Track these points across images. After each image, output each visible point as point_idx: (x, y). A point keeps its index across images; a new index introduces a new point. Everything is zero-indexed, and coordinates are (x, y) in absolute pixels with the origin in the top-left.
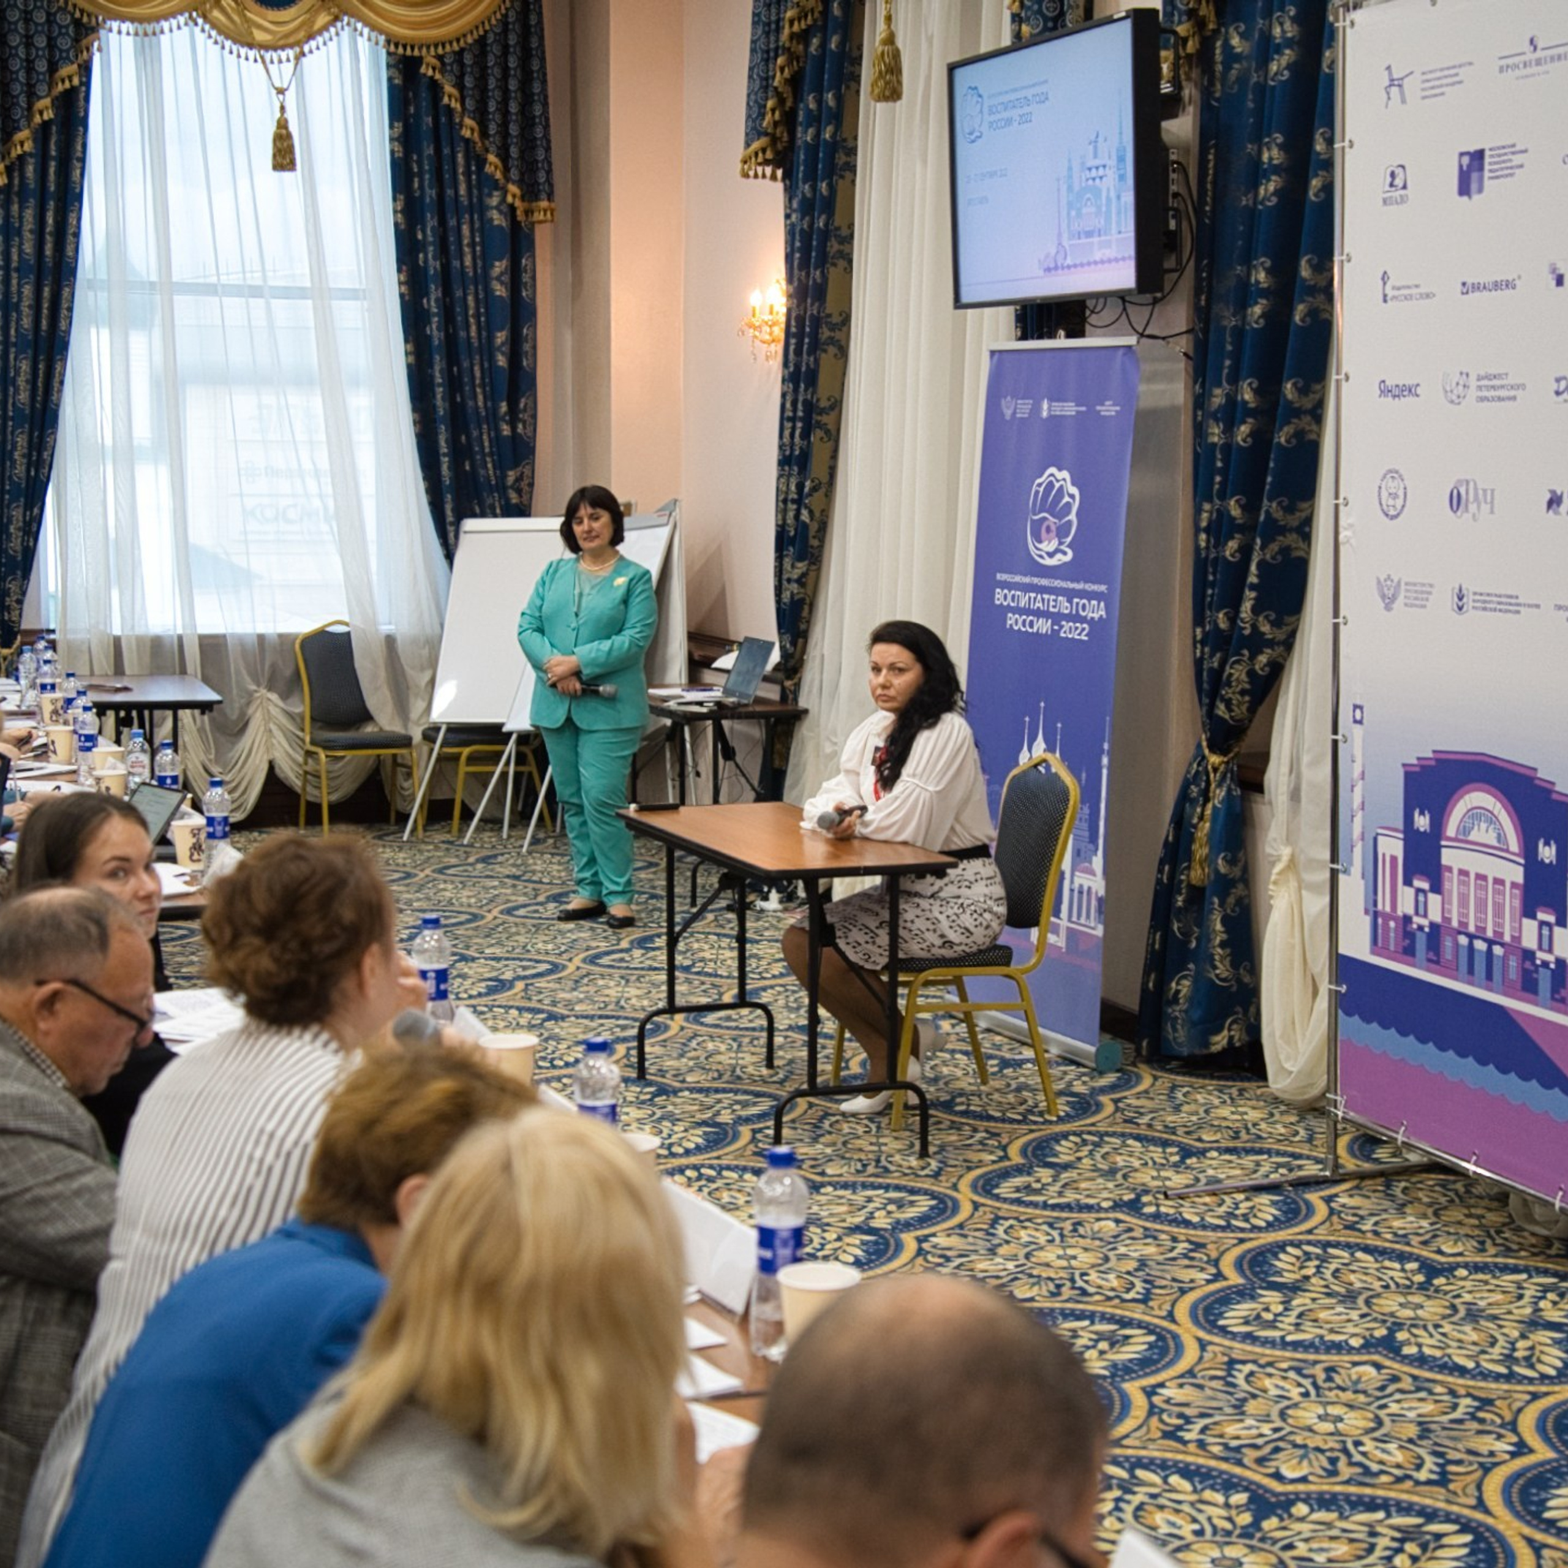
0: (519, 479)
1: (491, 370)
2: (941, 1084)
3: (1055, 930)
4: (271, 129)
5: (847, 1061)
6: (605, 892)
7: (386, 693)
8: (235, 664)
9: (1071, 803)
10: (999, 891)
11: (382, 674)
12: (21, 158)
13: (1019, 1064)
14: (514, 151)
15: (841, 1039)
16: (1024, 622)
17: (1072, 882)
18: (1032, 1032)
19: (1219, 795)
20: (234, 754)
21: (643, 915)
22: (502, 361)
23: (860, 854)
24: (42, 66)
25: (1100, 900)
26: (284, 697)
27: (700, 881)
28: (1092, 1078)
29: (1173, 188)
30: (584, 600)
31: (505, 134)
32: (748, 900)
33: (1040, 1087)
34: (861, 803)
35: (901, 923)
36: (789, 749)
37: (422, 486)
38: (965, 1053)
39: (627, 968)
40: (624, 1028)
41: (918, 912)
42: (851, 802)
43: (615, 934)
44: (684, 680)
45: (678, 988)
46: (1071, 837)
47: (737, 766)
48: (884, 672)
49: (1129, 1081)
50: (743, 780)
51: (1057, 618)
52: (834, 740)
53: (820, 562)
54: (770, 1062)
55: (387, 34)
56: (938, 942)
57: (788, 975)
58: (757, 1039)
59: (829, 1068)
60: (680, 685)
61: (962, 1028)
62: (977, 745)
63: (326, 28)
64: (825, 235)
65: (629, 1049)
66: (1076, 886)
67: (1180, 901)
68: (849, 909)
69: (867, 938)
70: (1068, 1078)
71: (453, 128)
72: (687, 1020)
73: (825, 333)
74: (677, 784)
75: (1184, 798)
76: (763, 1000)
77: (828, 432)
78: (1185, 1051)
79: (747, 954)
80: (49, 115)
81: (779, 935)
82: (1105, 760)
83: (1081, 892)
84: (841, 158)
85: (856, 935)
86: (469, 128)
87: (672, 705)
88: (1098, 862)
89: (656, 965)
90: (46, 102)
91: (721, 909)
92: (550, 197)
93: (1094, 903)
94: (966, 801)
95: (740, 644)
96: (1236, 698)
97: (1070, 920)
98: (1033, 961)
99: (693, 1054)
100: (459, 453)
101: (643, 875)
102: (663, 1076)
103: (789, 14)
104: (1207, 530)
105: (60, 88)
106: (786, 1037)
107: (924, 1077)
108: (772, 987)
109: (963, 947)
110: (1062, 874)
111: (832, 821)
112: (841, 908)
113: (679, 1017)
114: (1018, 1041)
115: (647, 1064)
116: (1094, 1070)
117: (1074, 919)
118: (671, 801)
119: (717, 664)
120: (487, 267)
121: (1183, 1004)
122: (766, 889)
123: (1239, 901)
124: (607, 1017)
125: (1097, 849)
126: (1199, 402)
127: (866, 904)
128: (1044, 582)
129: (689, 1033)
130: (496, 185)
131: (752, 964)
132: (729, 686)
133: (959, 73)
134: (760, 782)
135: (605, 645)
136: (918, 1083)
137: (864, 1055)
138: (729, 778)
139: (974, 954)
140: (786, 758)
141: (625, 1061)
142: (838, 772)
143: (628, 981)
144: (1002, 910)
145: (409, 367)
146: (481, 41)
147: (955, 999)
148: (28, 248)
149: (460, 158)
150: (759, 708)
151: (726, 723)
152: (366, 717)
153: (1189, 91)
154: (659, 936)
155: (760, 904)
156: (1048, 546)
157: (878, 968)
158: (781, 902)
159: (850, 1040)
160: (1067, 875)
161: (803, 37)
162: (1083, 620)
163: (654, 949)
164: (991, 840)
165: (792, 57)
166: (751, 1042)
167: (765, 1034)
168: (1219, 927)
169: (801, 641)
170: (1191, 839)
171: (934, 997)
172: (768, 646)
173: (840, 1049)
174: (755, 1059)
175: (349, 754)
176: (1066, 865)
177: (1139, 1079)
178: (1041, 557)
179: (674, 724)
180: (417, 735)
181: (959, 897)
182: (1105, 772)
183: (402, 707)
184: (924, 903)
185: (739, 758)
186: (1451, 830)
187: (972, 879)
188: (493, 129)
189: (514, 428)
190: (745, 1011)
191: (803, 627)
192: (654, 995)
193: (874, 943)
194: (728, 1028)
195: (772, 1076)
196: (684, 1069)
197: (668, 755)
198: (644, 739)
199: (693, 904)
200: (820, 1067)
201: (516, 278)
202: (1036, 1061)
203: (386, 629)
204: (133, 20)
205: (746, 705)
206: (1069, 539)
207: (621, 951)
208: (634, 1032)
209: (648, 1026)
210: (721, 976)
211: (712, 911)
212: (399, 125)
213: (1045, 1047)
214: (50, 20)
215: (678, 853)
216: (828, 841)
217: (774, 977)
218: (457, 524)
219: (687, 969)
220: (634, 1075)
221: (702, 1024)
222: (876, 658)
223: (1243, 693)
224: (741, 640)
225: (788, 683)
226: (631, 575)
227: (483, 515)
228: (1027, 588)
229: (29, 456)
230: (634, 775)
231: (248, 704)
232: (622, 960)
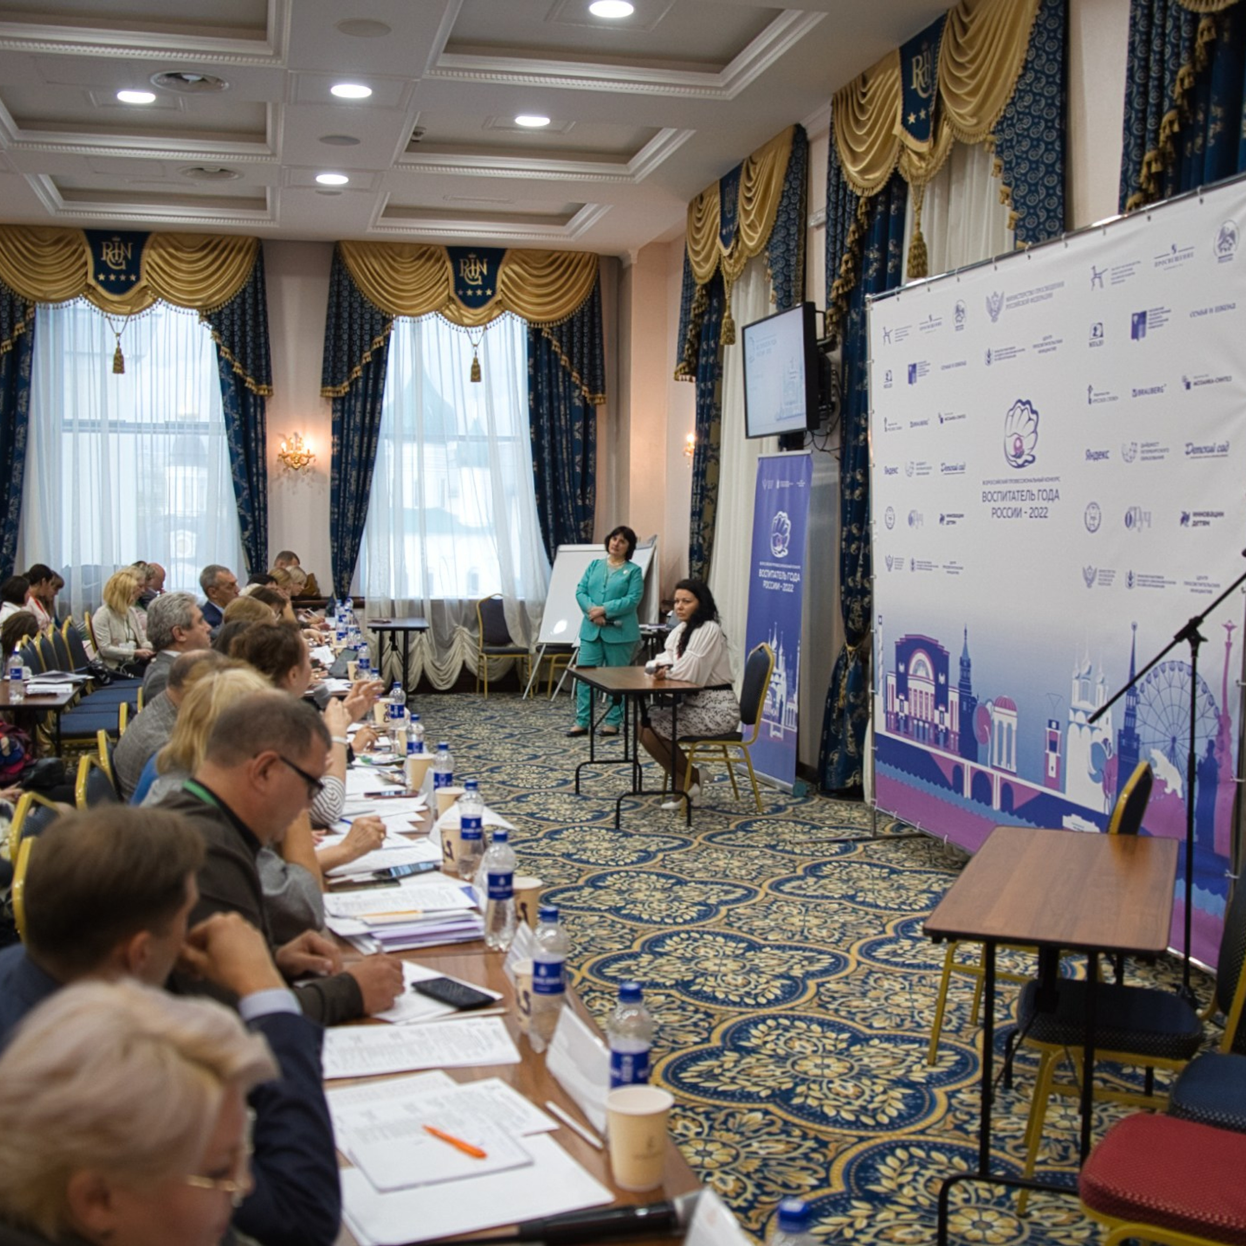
0: (586, 526)
1: (573, 474)
4: (470, 363)
7: (519, 629)
8: (448, 613)
11: (518, 619)
12: (357, 379)
14: (585, 371)
16: (770, 584)
19: (852, 665)
20: (446, 657)
22: (578, 469)
24: (367, 338)
25: (797, 716)
26: (471, 630)
28: (788, 799)
29: (834, 382)
30: (609, 581)
31: (581, 362)
37: (539, 529)
44: (657, 622)
48: (681, 602)
49: (806, 800)
51: (781, 582)
55: (527, 318)
63: (498, 316)
64: (710, 407)
67: (834, 716)
71: (558, 360)
73: (710, 453)
75: (837, 667)
77: (712, 500)
78: (835, 787)
80: (369, 359)
84: (717, 371)
86: (564, 360)
90: (368, 354)
92: (603, 392)
93: (793, 716)
96: (856, 619)
100: (557, 514)
103: (694, 305)
104: (845, 540)
105: (375, 347)
109: (717, 731)
116: (791, 795)
120: (572, 426)
121: (835, 766)
123: (860, 716)
126: (843, 479)
128: (777, 565)
130: (577, 387)
133: (747, 331)
135: (618, 602)
144: (737, 715)
145: (535, 472)
146: (571, 321)
148: (358, 419)
149: (560, 374)
152: (510, 640)
153: (839, 339)
156: (779, 548)
161: (701, 316)
162: (791, 582)
165: (696, 325)
168: (850, 728)
170: (839, 686)
175: (502, 657)
177: (812, 800)
178: (776, 553)
180: (533, 650)
181: (715, 708)
183: (527, 635)
186: (911, 672)
187: (722, 699)
188: (575, 361)
189: (584, 501)
201: (587, 431)
203: (520, 598)
204: (409, 315)
206: (786, 545)
212: (532, 360)
214: (372, 317)
218: (556, 548)
223: (859, 616)
226: (632, 569)
227: (568, 543)
228: (771, 568)
229: (354, 515)
231: (454, 633)
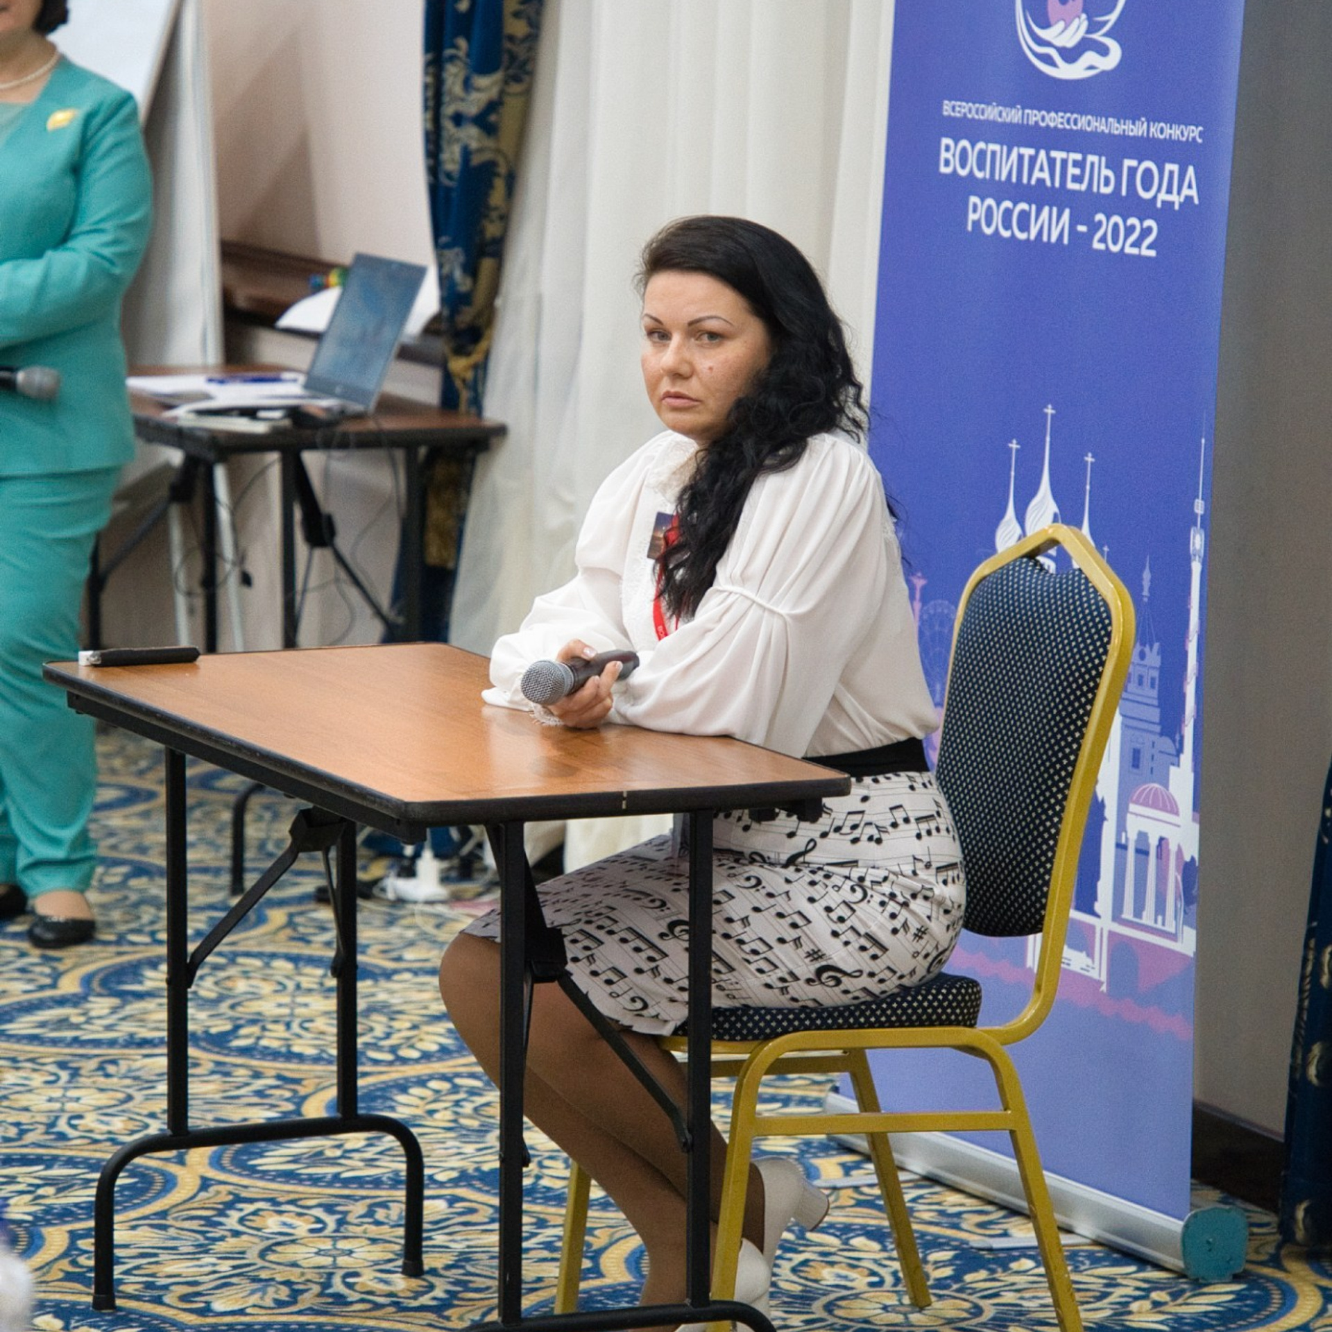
2: (817, 1309)
3: (1083, 939)
5: (596, 1256)
6: (22, 861)
9: (1116, 640)
10: (946, 848)
13: (1002, 1259)
15: (582, 1204)
16: (1008, 213)
17: (1121, 827)
18: (1027, 1182)
21: (116, 915)
23: (620, 763)
25: (1188, 870)
27: (252, 832)
28: (1175, 1296)
32: (361, 876)
33: (1051, 1315)
34: (625, 648)
35: (718, 923)
36: (462, 519)
38: (874, 1234)
39: (76, 1041)
40: (63, 1186)
41: (759, 899)
42: (599, 643)
43: (46, 959)
44: (213, 355)
45: (194, 1087)
46: (1118, 720)
47: (339, 558)
48: (676, 339)
49: (1264, 1301)
50: (353, 593)
51: (1084, 206)
52: (569, 497)
53: (531, 74)
54: (413, 1263)
56: (806, 969)
57: (460, 1051)
58: (384, 1205)
59: (552, 1271)
60: (204, 369)
61: (866, 1175)
62: (892, 512)
65: (74, 1236)
66: (1132, 835)
68: (597, 894)
69: (641, 960)
70: (1117, 1294)
72: (216, 1163)
74: (199, 603)
76: (400, 1114)
79: (361, 1004)
81: (435, 957)
82: (1197, 541)
83: (1142, 852)
85: (614, 953)
87: (183, 416)
88: (1182, 779)
89: (144, 1033)
91: (301, 899)
93: (1174, 876)
94: (866, 639)
95: (345, 271)
97: (1117, 916)
98: (1029, 1013)
99: (231, 1244)
101: (116, 820)
102: (158, 1301)
106: (453, 1200)
107: (775, 1292)
108: (422, 1082)
109: (864, 981)
110: (1097, 810)
111: (557, 685)
112: (579, 890)
113: (199, 1157)
114: (1001, 1206)
115: (118, 1270)
116: (1181, 1275)
117: (1128, 914)
118: (184, 642)
119: (290, 319)
122: (409, 850)
124: (25, 1161)
125: (1180, 751)
127: (638, 882)
128: (1055, 120)
129: (221, 1194)
131: (371, 1029)
132: (320, 370)
134: (397, 596)
136: (761, 1307)
137: (636, 1241)
138: (322, 587)
139: (893, 997)
140: (455, 540)
141: (65, 1265)
142: (574, 572)
143: (75, 1073)
144: (955, 893)
147: (849, 1104)
150: (390, 424)
151: (313, 460)
154: (153, 964)
155: (396, 885)
156: (1065, 33)
157: (667, 1031)
158: (445, 879)
159: (604, 1206)
160: (1111, 812)
162: (1145, 209)
163: (140, 996)
164: (928, 729)
166: (370, 1213)
167: (401, 1194)
169: (487, 264)
171: (803, 1101)
172: (410, 277)
173: (578, 1226)
174: (377, 1253)
176: (1108, 784)
177: (1289, 1298)
178: (1048, 60)
179: (191, 462)
181: (854, 863)
182: (1196, 567)
184: (773, 879)
185: (344, 541)
187: (885, 821)
190: (355, 1139)
191: (492, 230)
192: (140, 1104)
193: (655, 971)
194: (315, 1180)
195: (417, 1295)
196: (208, 1282)
197: (176, 534)
198: (120, 497)
199: (237, 885)
200: (529, 1270)
202: (1040, 1254)
205: (359, 417)
206: (1113, 17)
207: (61, 1002)
208: (88, 1195)
209: (122, 1180)
210: (300, 1058)
211: (281, 903)
213: (1060, 1218)
215: (195, 769)
216: (547, 733)
217: (426, 1056)
219: (219, 1042)
220: (85, 1297)
221: (253, 1171)
222: (657, 308)
224: (347, 259)
225: (459, 365)
226: (87, 107)
228: (1013, 136)
230: (96, 584)
232: (63, 1023)
